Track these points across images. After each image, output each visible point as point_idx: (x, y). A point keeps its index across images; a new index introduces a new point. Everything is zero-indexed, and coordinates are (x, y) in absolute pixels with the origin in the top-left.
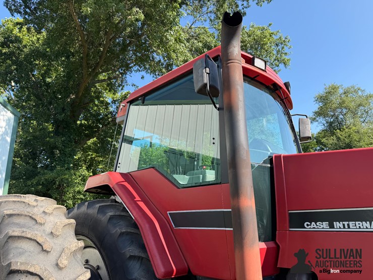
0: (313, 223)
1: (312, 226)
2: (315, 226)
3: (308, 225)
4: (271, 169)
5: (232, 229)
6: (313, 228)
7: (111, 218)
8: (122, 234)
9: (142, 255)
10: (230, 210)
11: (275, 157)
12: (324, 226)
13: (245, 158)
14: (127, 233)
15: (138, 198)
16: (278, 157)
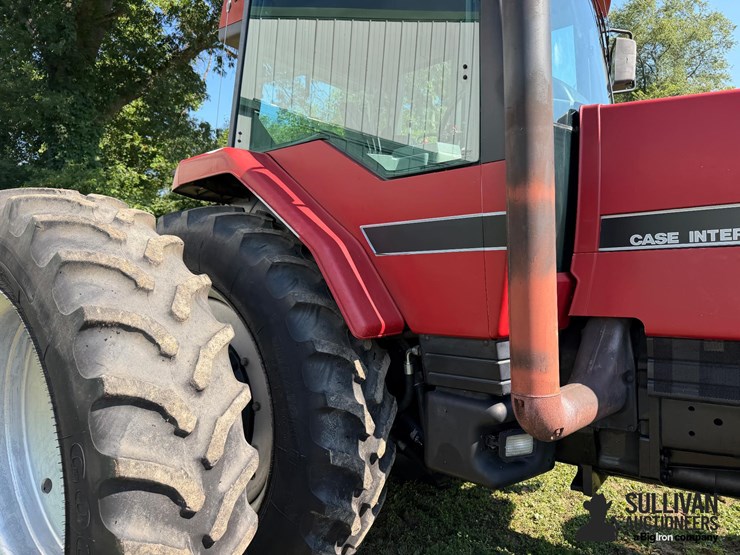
0: (648, 236)
1: (645, 241)
2: (652, 241)
3: (636, 240)
4: (575, 136)
5: (505, 248)
6: (647, 244)
7: (247, 238)
8: (274, 267)
9: (319, 301)
10: (504, 213)
11: (585, 110)
12: (670, 239)
13: (546, 101)
14: (285, 266)
15: (297, 201)
16: (591, 111)
